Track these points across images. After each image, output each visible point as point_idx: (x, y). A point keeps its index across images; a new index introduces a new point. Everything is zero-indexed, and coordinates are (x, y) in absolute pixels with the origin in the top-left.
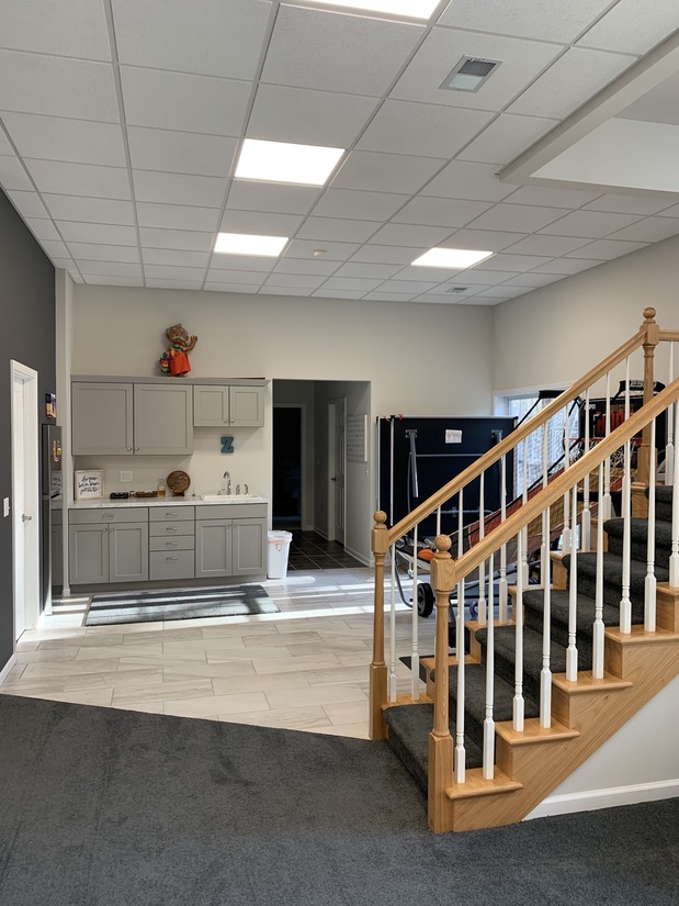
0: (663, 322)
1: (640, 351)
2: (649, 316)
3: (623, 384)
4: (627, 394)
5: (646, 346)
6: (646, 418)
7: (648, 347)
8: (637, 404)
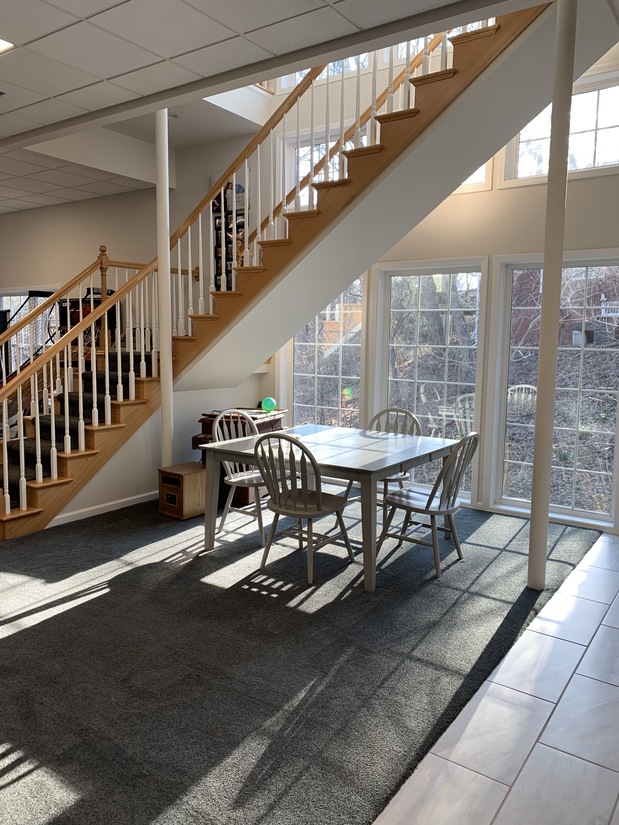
0: (111, 255)
1: (98, 272)
2: (103, 250)
3: (89, 290)
4: (92, 296)
5: (101, 268)
6: (102, 311)
7: (103, 270)
8: (97, 303)
